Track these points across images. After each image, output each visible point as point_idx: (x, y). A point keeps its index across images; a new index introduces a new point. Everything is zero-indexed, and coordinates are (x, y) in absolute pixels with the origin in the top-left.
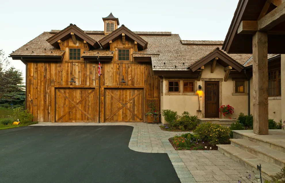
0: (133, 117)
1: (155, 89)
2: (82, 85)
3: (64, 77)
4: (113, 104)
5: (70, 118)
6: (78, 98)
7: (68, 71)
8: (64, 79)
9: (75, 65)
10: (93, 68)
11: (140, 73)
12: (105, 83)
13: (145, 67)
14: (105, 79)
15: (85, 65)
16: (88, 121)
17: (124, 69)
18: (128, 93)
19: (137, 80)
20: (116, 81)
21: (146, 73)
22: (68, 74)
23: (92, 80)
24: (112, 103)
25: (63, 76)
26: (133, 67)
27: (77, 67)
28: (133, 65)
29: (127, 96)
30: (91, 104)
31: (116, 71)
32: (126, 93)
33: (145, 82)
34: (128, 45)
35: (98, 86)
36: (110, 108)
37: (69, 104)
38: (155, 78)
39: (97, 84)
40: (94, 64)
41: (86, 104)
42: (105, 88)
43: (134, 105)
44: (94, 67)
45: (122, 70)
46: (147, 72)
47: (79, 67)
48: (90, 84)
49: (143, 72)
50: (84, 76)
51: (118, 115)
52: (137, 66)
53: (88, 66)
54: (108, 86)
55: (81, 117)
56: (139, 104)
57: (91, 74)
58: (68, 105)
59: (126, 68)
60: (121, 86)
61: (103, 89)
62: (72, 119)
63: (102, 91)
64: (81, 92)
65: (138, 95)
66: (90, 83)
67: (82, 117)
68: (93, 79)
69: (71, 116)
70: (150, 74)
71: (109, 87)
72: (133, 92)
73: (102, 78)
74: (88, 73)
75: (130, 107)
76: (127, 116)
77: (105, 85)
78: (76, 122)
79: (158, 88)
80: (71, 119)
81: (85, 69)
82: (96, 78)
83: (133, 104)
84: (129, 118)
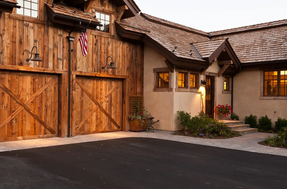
0: (109, 124)
1: (138, 81)
2: (40, 68)
3: (7, 47)
4: (84, 103)
5: (13, 132)
6: (27, 92)
7: (13, 36)
8: (7, 52)
9: (27, 26)
10: (58, 37)
11: (122, 56)
12: (78, 67)
13: (127, 47)
14: (78, 60)
15: (46, 29)
16: (45, 135)
17: (103, 46)
18: (104, 85)
19: (118, 65)
20: (93, 64)
21: (129, 56)
22: (15, 42)
23: (58, 59)
24: (82, 101)
25: (5, 45)
26: (114, 45)
27: (32, 31)
28: (113, 40)
29: (102, 89)
30: (50, 103)
31: (93, 47)
32: (101, 85)
33: (127, 70)
34: (108, 7)
35: (67, 71)
36: (79, 110)
37: (11, 103)
38: (138, 65)
39: (66, 67)
40: (60, 30)
41: (42, 103)
42: (77, 76)
43: (111, 105)
44: (60, 35)
45: (101, 47)
46: (130, 54)
47: (34, 30)
48: (53, 67)
49: (126, 54)
50: (44, 49)
51: (91, 122)
52: (119, 43)
53: (51, 31)
54: (81, 72)
55: (33, 129)
56: (117, 103)
57: (56, 49)
58: (9, 107)
59: (105, 45)
60: (99, 73)
61: (74, 76)
62: (17, 134)
63: (73, 80)
64: (34, 80)
65: (116, 89)
66: (53, 64)
67: (35, 129)
68: (59, 57)
69: (14, 127)
70: (132, 58)
71: (83, 74)
72: (110, 84)
73: (73, 58)
74: (51, 46)
75: (106, 108)
76: (102, 122)
77: (78, 70)
78: (24, 139)
79: (140, 80)
80: (14, 134)
81: (46, 37)
82: (63, 56)
83: (109, 103)
84: (105, 126)
